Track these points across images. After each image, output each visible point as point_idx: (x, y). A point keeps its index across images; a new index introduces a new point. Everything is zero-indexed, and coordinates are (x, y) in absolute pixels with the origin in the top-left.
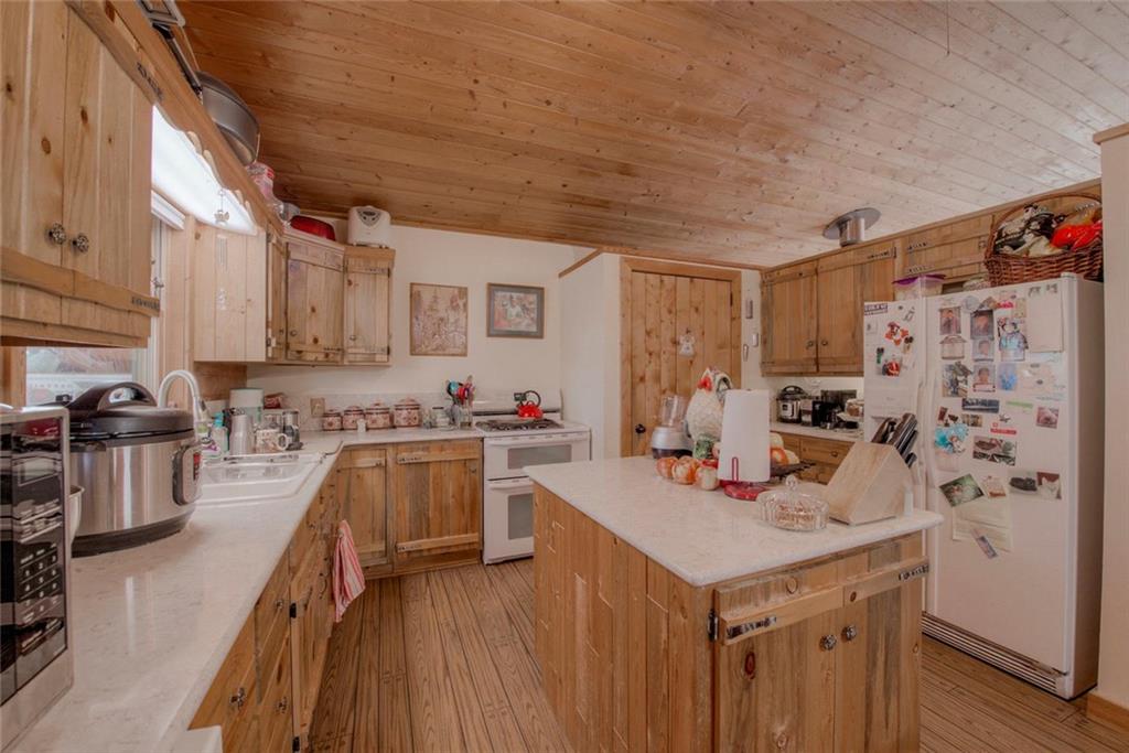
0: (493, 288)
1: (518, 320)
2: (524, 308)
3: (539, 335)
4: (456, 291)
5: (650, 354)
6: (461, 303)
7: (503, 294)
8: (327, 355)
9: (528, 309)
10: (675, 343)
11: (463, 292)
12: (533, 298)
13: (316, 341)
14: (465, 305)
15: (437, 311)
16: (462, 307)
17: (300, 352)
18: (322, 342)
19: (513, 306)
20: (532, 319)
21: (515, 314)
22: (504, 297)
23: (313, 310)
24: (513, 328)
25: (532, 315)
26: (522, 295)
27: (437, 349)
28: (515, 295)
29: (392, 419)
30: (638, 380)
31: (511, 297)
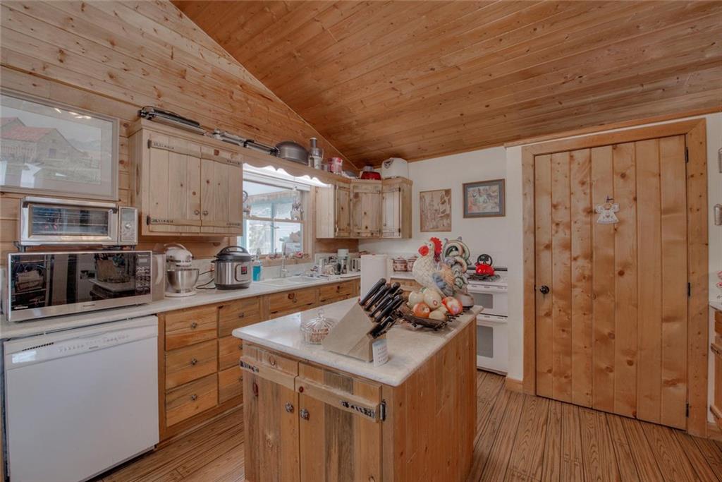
0: (466, 186)
1: (485, 205)
2: (489, 195)
3: (502, 213)
4: (444, 193)
5: (557, 224)
6: (446, 199)
7: (475, 188)
8: (372, 234)
9: (491, 196)
10: (590, 212)
11: (448, 192)
12: (496, 188)
13: (367, 228)
14: (449, 200)
15: (433, 206)
16: (447, 201)
17: (359, 233)
18: (369, 229)
19: (480, 196)
20: (496, 203)
21: (483, 202)
22: (474, 191)
23: (365, 213)
24: (481, 211)
25: (496, 200)
26: (487, 187)
27: (433, 228)
28: (481, 188)
29: (406, 267)
30: (542, 247)
31: (479, 190)
